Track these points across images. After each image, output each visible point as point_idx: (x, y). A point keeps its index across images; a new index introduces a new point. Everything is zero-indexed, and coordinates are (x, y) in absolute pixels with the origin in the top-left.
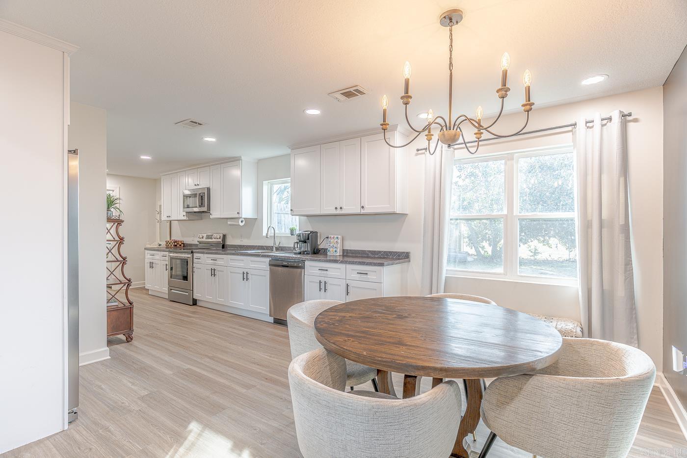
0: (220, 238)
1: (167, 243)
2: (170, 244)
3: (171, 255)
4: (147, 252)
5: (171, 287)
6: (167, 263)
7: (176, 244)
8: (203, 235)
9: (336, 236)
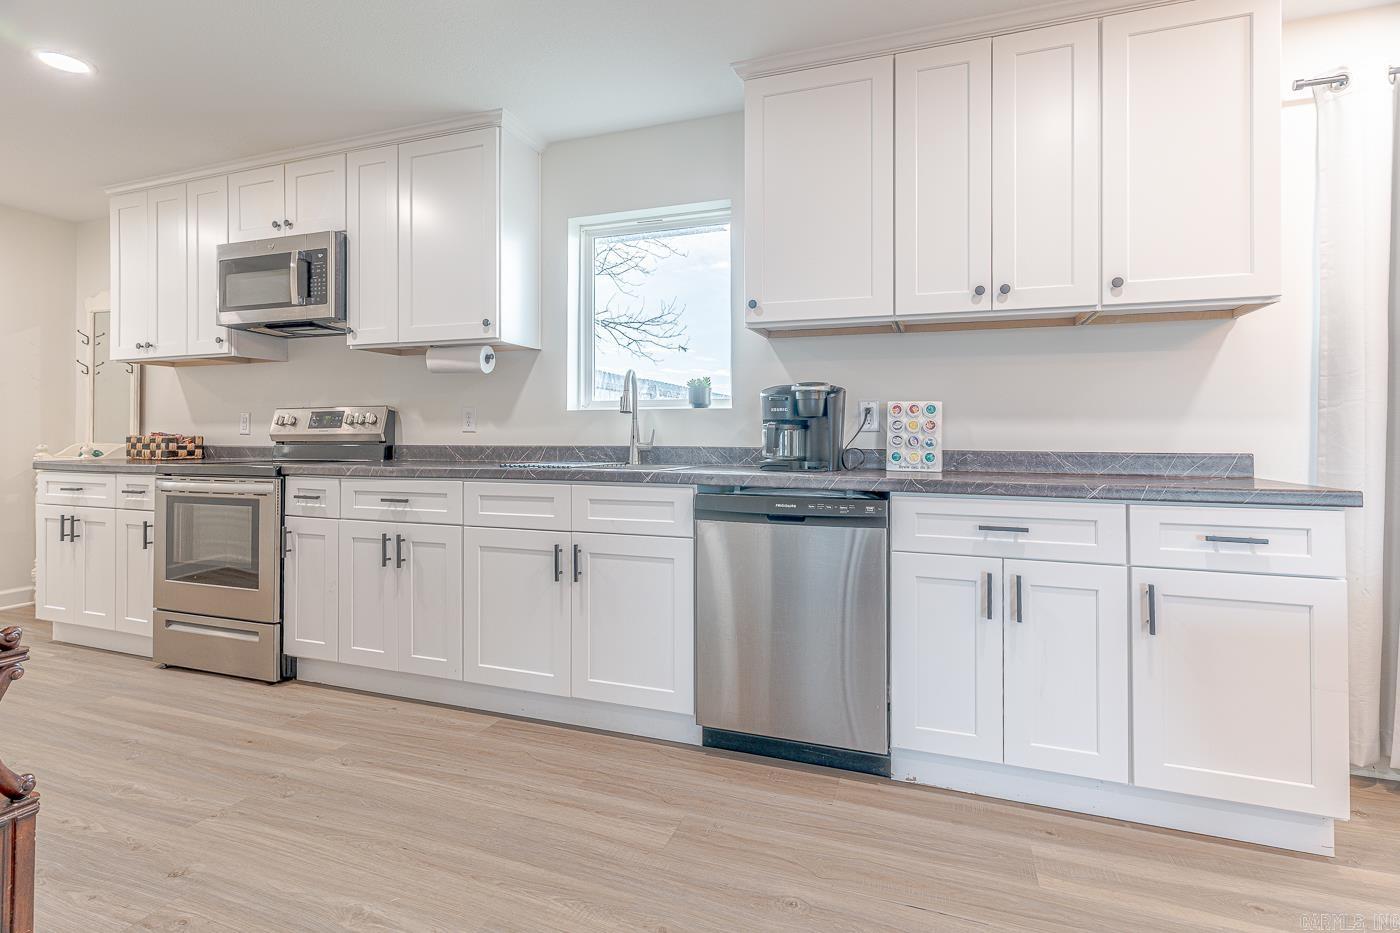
0: (375, 423)
1: (134, 446)
2: (146, 446)
3: (168, 484)
4: (42, 477)
5: (166, 614)
6: (150, 518)
7: (173, 446)
8: (298, 413)
9: (922, 404)
